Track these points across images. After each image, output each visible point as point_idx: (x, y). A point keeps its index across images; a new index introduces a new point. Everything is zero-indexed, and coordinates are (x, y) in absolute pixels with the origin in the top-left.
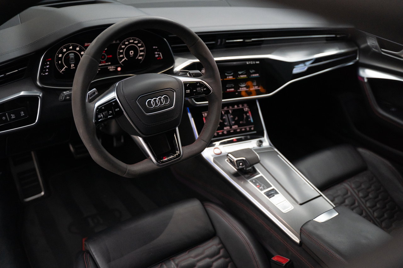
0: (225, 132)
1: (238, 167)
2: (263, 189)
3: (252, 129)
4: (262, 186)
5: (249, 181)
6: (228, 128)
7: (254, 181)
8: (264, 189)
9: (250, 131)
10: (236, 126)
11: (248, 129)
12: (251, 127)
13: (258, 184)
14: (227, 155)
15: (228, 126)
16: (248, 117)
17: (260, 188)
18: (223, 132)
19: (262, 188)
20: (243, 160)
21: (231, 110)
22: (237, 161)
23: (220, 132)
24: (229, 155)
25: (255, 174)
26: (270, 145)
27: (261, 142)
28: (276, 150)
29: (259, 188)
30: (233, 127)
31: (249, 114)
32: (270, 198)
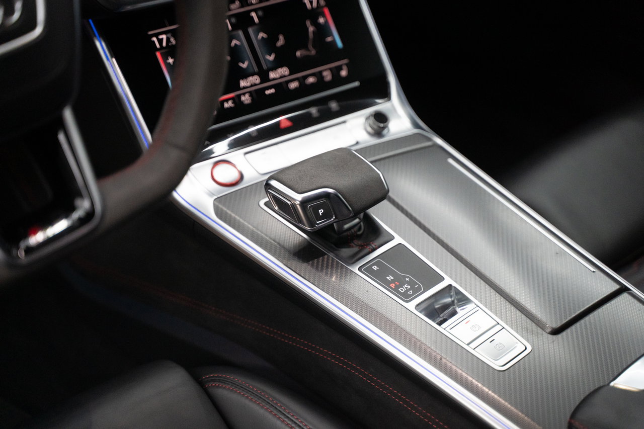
0: (246, 99)
1: (312, 224)
2: (411, 292)
3: (344, 73)
4: (408, 283)
5: (355, 269)
6: (255, 79)
7: (375, 268)
8: (417, 292)
9: (337, 80)
10: (284, 71)
11: (328, 76)
12: (340, 68)
13: (390, 278)
14: (268, 186)
15: (252, 75)
16: (323, 31)
17: (401, 290)
18: (237, 100)
19: (408, 290)
20: (327, 195)
21: (255, 10)
22: (304, 203)
23: (227, 100)
24: (274, 183)
25: (377, 243)
26: (416, 125)
27: (381, 118)
28: (439, 141)
29: (395, 291)
30: (272, 75)
31: (326, 19)
32: (440, 324)
